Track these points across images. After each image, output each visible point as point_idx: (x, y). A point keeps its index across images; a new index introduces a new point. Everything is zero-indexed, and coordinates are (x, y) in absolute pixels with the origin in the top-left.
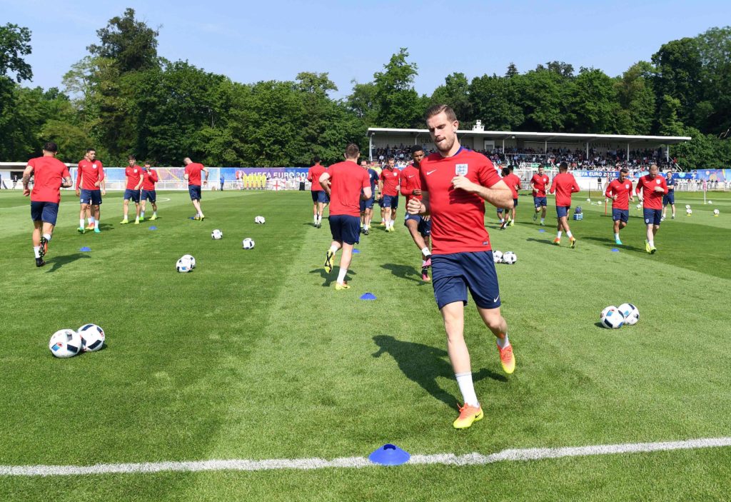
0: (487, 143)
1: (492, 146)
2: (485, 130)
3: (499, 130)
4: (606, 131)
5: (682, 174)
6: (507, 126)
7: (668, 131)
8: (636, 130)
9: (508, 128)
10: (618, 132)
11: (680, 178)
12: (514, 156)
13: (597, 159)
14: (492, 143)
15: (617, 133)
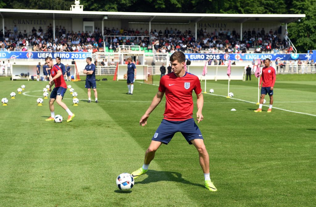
0: (86, 24)
1: (92, 27)
2: (84, 10)
3: (103, 11)
4: (226, 11)
5: (295, 55)
6: (113, 6)
7: (299, 9)
8: (265, 8)
9: (113, 8)
10: (242, 10)
11: (292, 59)
12: (113, 38)
13: (205, 41)
14: (92, 24)
15: (240, 12)
